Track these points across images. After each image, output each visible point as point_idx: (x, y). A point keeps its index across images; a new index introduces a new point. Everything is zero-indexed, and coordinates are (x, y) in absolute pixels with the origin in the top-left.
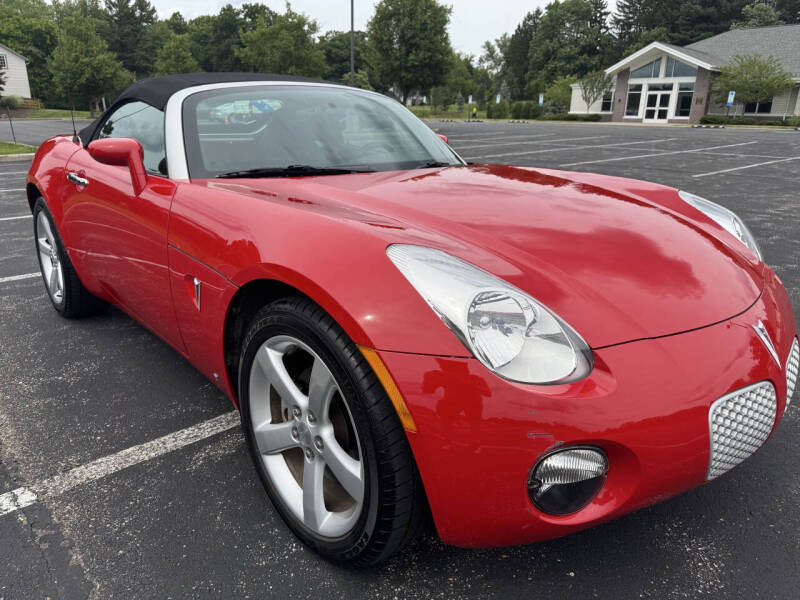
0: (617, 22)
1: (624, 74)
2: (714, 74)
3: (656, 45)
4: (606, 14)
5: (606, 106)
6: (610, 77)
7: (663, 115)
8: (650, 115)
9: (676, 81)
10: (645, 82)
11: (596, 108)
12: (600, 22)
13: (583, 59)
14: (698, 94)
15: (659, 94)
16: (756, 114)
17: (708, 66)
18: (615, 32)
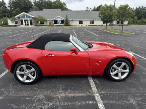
0: (9, 7)
1: (19, 18)
2: (35, 18)
3: (23, 13)
4: (6, 5)
5: (16, 23)
6: (16, 18)
7: (28, 25)
8: (26, 25)
9: (29, 19)
10: (23, 19)
11: (14, 24)
12: (5, 7)
13: (4, 13)
14: (33, 21)
15: (26, 21)
16: (42, 24)
17: (34, 17)
18: (9, 8)
